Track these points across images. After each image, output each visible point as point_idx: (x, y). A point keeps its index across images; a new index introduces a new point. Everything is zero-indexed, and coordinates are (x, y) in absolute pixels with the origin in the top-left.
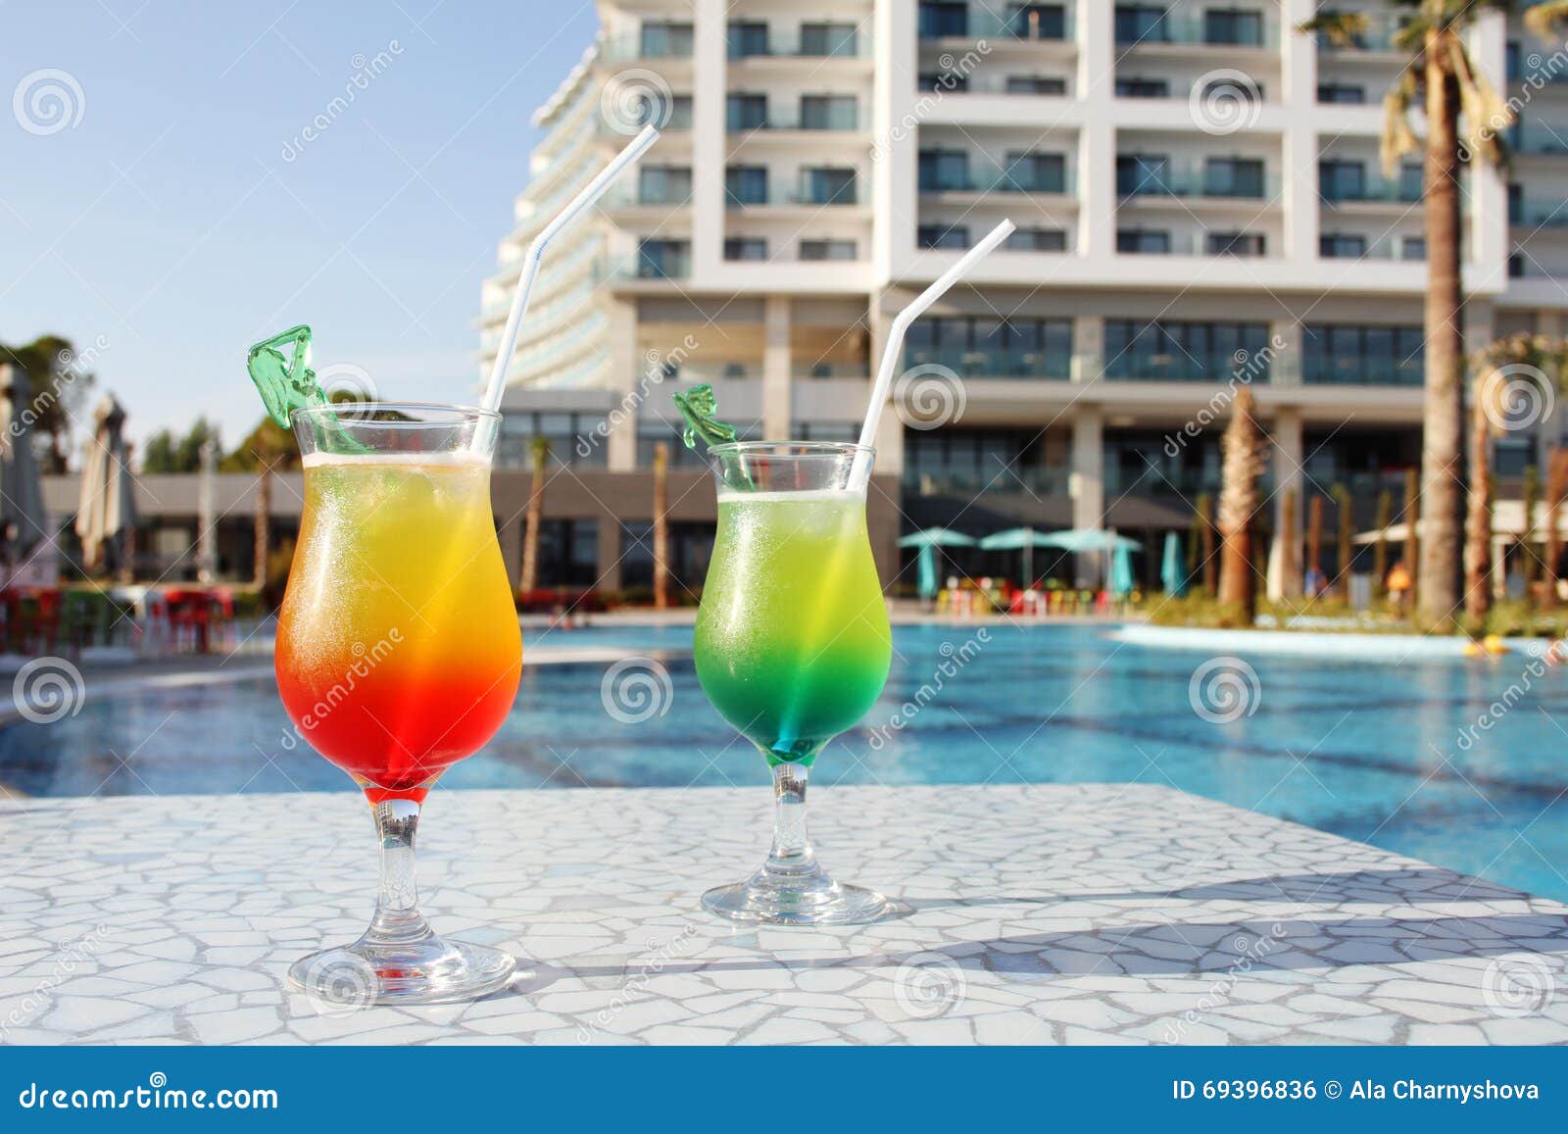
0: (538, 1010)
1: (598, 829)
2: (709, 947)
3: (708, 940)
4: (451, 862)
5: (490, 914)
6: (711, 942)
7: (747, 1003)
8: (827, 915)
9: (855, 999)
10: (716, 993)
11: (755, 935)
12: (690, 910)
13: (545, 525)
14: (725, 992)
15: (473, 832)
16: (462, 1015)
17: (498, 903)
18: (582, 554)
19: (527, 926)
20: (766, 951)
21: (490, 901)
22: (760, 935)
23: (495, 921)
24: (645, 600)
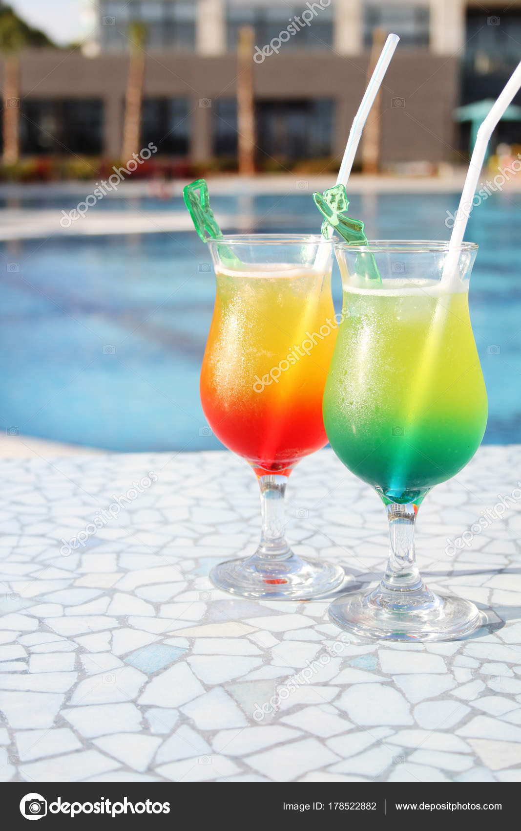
0: (214, 752)
1: (232, 509)
2: (341, 670)
3: (340, 660)
4: (118, 554)
5: (161, 626)
6: (342, 664)
7: (378, 743)
8: (432, 636)
9: (464, 739)
10: (350, 731)
11: (375, 654)
12: (319, 620)
13: (146, 103)
14: (360, 729)
15: (131, 512)
16: (154, 758)
17: (165, 610)
18: (178, 127)
19: (192, 641)
20: (385, 675)
21: (157, 607)
22: (380, 652)
23: (165, 635)
24: (231, 168)
